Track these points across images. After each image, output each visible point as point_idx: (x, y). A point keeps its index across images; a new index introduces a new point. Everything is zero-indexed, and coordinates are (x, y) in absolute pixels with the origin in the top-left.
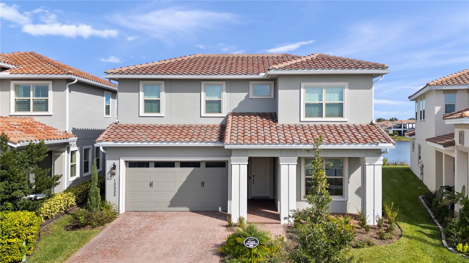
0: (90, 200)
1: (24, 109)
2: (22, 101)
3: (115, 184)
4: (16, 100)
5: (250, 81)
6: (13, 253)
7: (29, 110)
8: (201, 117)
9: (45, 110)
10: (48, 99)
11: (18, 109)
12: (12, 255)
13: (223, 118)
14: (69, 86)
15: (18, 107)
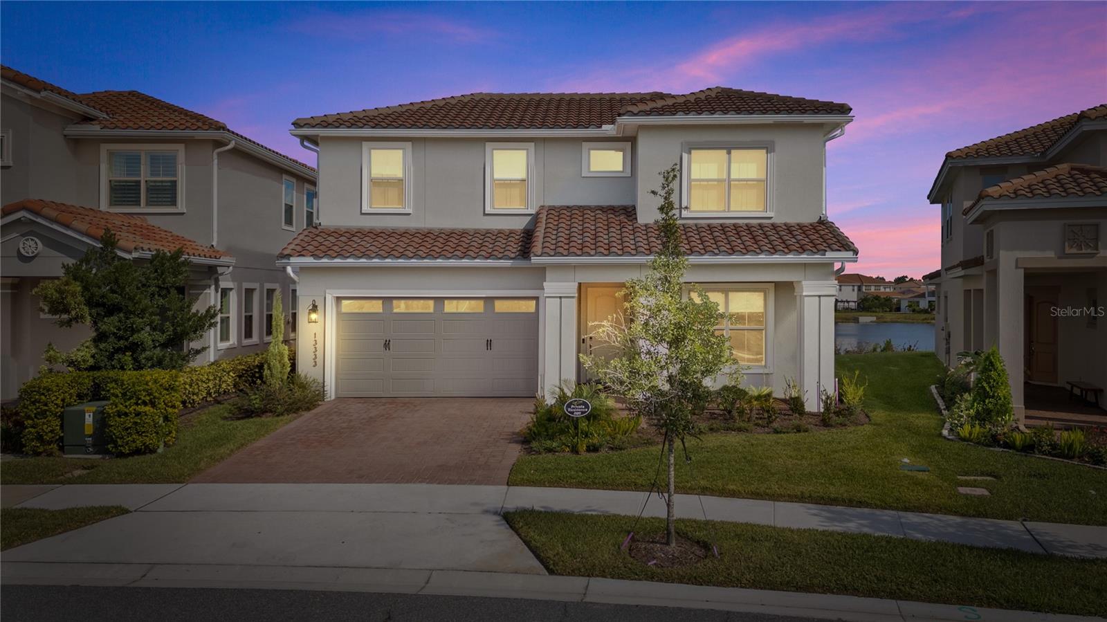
0: (269, 368)
1: (128, 201)
2: (124, 185)
3: (316, 344)
4: (112, 182)
5: (584, 141)
6: (144, 432)
7: (138, 203)
8: (485, 214)
9: (169, 204)
10: (175, 182)
11: (115, 201)
12: (143, 434)
13: (530, 218)
14: (219, 154)
15: (115, 197)
